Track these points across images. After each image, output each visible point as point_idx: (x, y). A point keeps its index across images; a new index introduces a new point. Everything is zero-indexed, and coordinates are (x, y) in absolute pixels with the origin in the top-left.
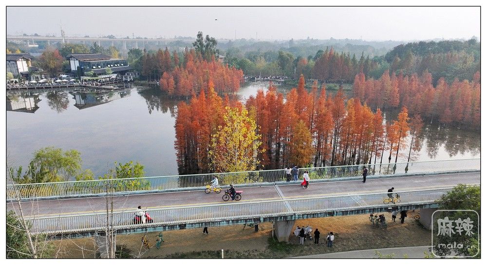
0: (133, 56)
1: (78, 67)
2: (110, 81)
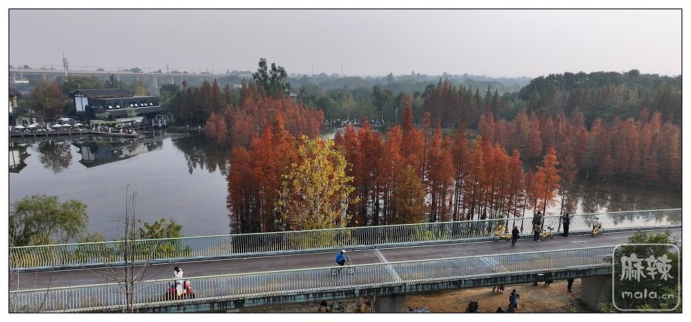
0: (167, 93)
1: (86, 107)
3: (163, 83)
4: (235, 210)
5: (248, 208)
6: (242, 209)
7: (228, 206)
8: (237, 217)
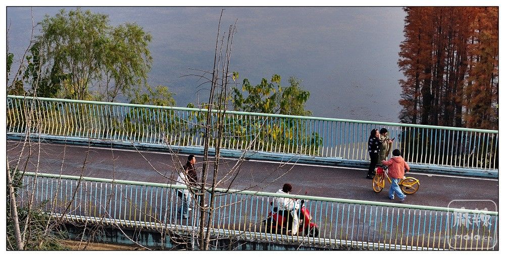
4: (414, 73)
5: (441, 71)
6: (428, 71)
7: (402, 64)
8: (417, 87)
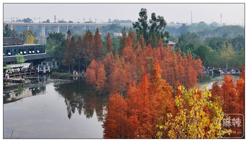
0: (53, 42)
2: (21, 72)
3: (50, 31)
